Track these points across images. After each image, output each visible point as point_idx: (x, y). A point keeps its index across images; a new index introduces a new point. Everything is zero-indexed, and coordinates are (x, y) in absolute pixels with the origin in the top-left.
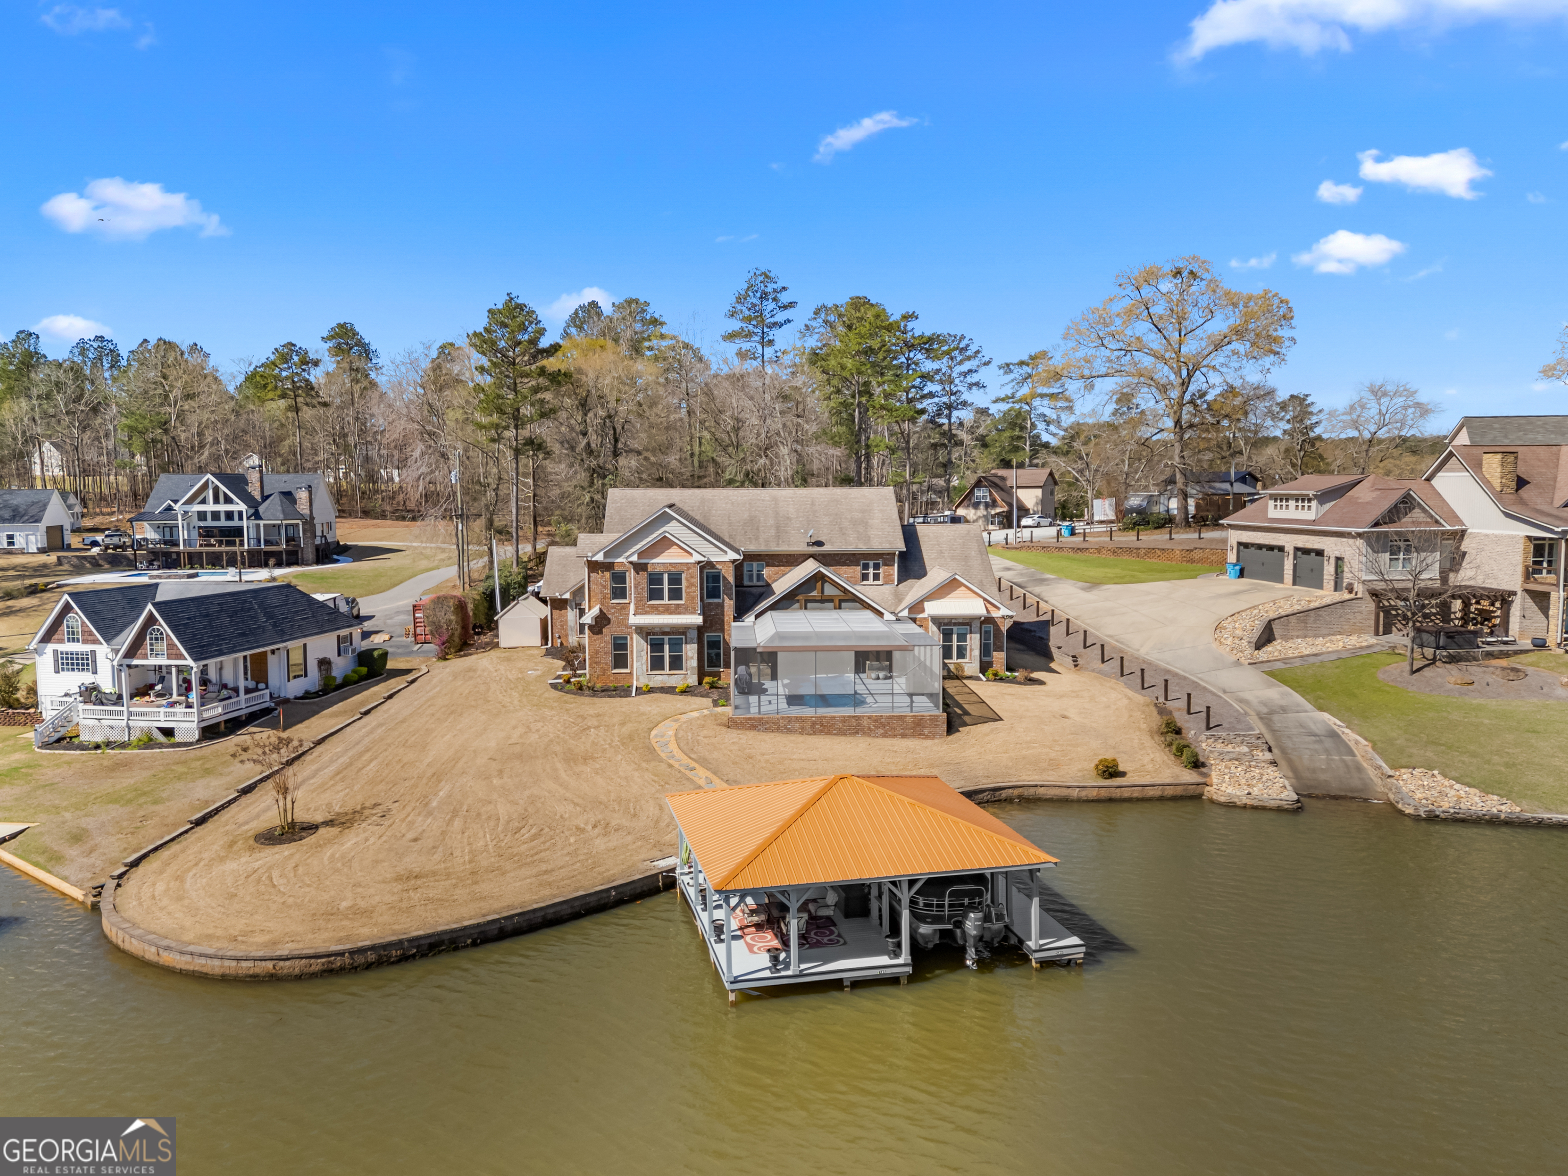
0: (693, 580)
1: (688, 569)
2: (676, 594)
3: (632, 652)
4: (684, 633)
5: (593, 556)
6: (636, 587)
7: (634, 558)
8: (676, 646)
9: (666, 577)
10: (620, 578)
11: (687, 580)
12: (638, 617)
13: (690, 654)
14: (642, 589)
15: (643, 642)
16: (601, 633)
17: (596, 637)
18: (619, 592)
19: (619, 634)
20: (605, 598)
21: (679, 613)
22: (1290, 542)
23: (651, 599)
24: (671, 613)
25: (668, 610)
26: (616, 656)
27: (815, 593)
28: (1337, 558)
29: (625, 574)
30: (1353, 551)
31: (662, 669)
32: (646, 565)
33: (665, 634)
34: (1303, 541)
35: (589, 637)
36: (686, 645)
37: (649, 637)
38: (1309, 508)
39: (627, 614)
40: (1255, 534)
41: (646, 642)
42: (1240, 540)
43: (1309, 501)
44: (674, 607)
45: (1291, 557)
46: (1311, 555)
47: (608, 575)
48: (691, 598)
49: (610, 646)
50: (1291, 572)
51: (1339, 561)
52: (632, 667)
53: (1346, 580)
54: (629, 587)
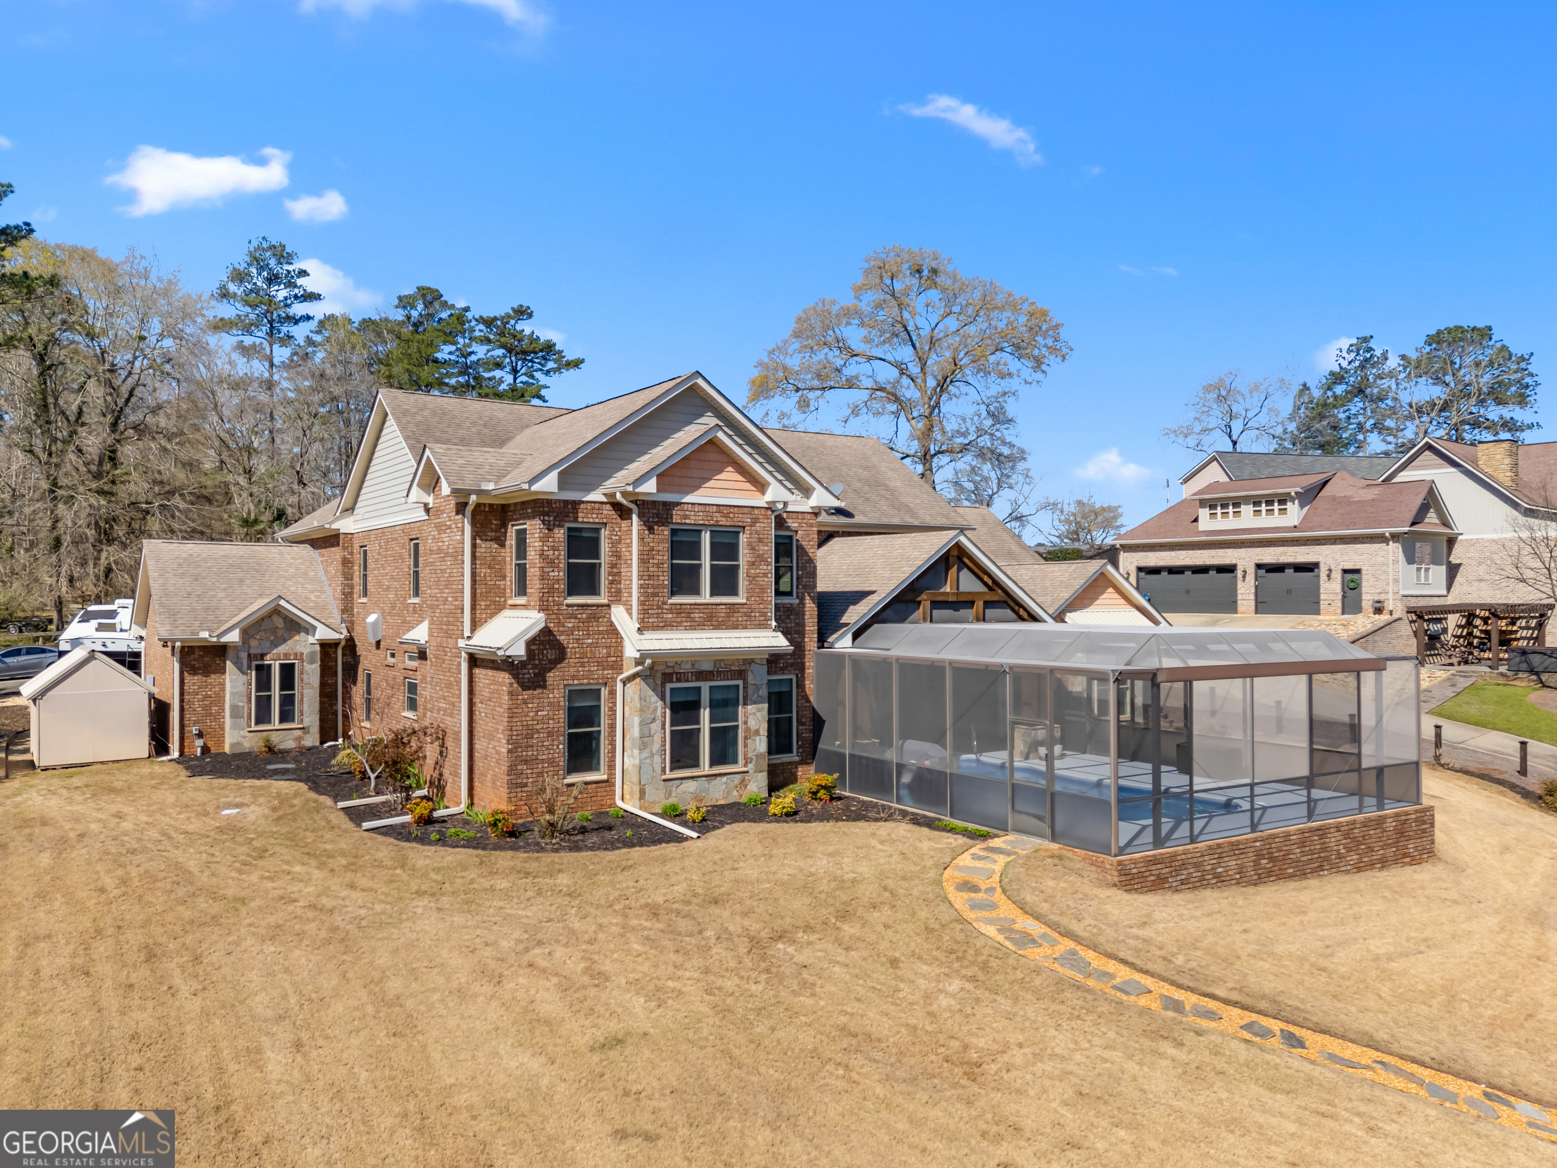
0: (762, 549)
1: (755, 521)
2: (725, 581)
3: (612, 726)
4: (741, 674)
5: (532, 482)
6: (643, 561)
7: (650, 487)
8: (724, 705)
9: (706, 538)
10: (583, 543)
11: (750, 547)
12: (648, 635)
13: (753, 723)
14: (658, 566)
15: (654, 699)
16: (544, 687)
17: (526, 694)
18: (583, 579)
19: (584, 683)
20: (551, 591)
21: (735, 627)
22: (1244, 559)
23: (673, 593)
24: (717, 627)
25: (710, 619)
26: (572, 739)
27: (947, 589)
28: (1345, 571)
29: (604, 533)
30: (1379, 559)
31: (696, 764)
32: (669, 506)
33: (701, 675)
34: (1270, 555)
35: (510, 693)
36: (745, 704)
37: (669, 686)
38: (1283, 511)
39: (613, 631)
40: (1173, 554)
41: (663, 698)
42: (1143, 564)
43: (1282, 502)
44: (722, 613)
45: (1251, 577)
46: (1289, 572)
47: (560, 534)
48: (756, 591)
49: (562, 715)
50: (1252, 597)
51: (1352, 574)
52: (611, 767)
53: (1367, 599)
54: (613, 566)
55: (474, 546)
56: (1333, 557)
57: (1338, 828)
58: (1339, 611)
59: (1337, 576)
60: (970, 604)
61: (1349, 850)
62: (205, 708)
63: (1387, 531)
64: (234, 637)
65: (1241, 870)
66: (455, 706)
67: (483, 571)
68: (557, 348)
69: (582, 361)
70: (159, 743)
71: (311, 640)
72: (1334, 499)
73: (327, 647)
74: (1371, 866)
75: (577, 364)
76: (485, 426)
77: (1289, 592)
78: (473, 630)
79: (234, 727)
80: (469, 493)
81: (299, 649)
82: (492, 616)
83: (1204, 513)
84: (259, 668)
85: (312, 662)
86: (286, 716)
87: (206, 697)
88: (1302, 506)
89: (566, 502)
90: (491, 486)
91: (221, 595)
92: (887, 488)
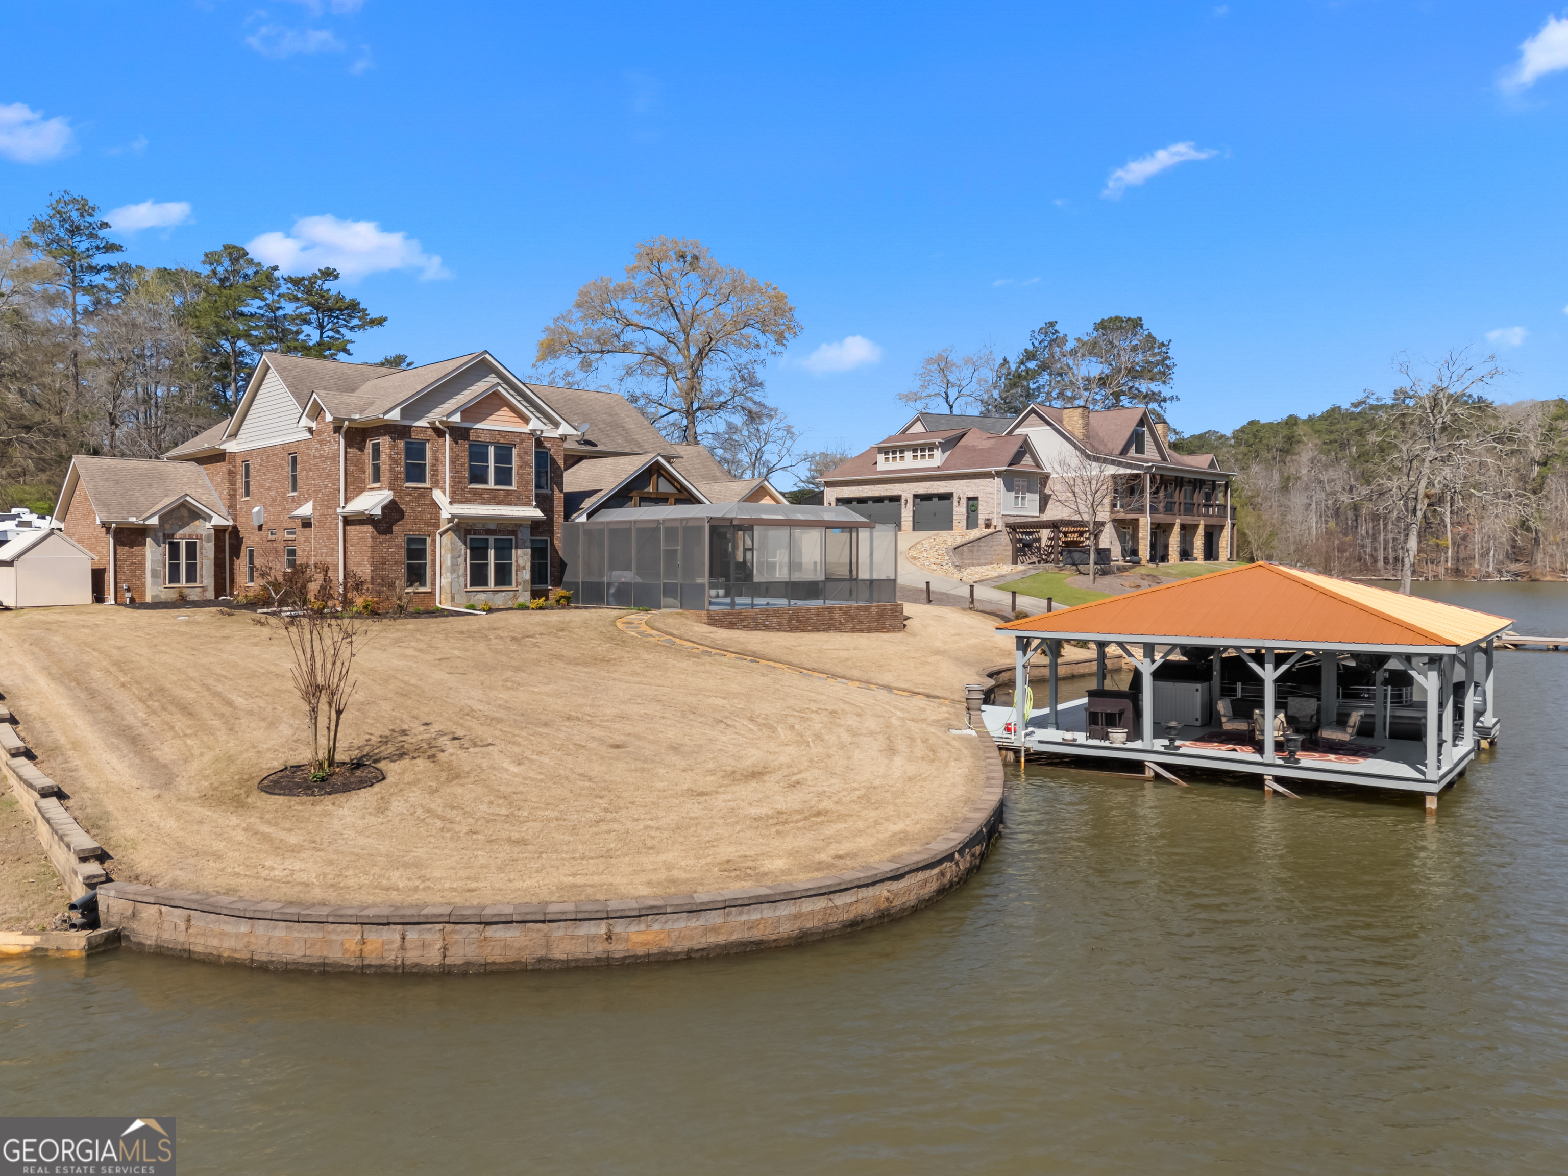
0: (526, 458)
1: (522, 441)
2: (504, 476)
3: (434, 561)
4: (514, 533)
5: (385, 413)
6: (452, 462)
7: (457, 418)
8: (504, 551)
9: (492, 450)
10: (415, 451)
11: (519, 456)
12: (456, 506)
13: (521, 562)
14: (462, 465)
15: (460, 543)
16: (391, 533)
17: (382, 538)
18: (416, 472)
19: (416, 534)
20: (396, 478)
21: (510, 504)
22: (906, 491)
23: (471, 483)
24: (499, 503)
25: (495, 499)
26: (410, 568)
27: (650, 489)
28: (969, 499)
29: (428, 446)
30: (989, 490)
31: (485, 583)
32: (468, 430)
33: (489, 532)
34: (923, 488)
35: (372, 537)
36: (517, 550)
37: (469, 537)
38: (931, 456)
39: (434, 504)
40: (860, 488)
41: (465, 544)
42: (840, 496)
43: (931, 449)
44: (502, 495)
45: (910, 504)
46: (935, 500)
47: (401, 444)
48: (523, 483)
49: (403, 552)
50: (911, 519)
51: (973, 501)
52: (433, 584)
53: (982, 518)
54: (434, 465)
55: (346, 452)
56: (961, 489)
57: (840, 609)
58: (965, 527)
59: (964, 502)
60: (666, 500)
61: (847, 621)
62: (132, 571)
63: (993, 469)
64: (154, 521)
65: (780, 624)
66: (334, 550)
67: (351, 468)
68: (361, 306)
69: (385, 319)
70: (99, 596)
71: (208, 525)
72: (966, 447)
73: (219, 532)
74: (861, 631)
75: (380, 322)
76: (339, 379)
77: (935, 514)
78: (346, 503)
79: (154, 584)
80: (344, 420)
81: (199, 532)
82: (357, 495)
83: (881, 458)
84: (171, 544)
85: (208, 541)
86: (191, 577)
87: (132, 563)
88: (943, 452)
89: (405, 426)
90: (357, 417)
91: (138, 494)
92: (623, 428)
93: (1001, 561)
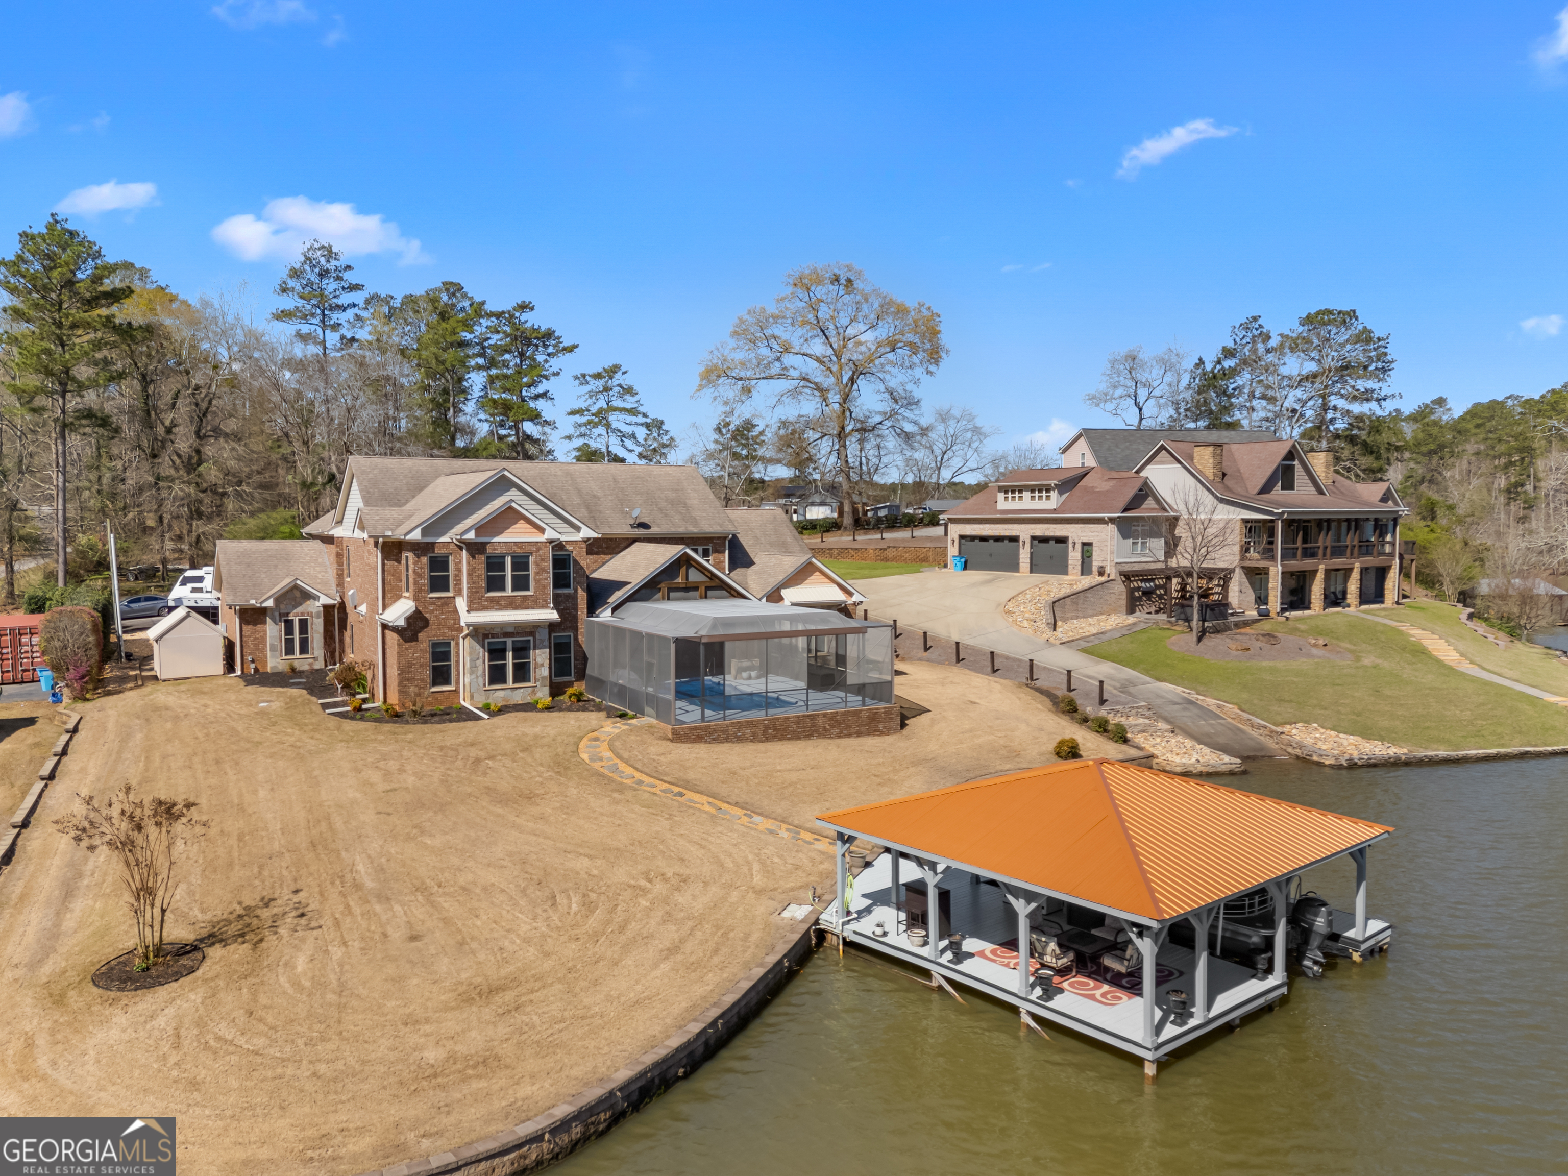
0: (544, 564)
1: (538, 550)
2: (521, 583)
3: (458, 662)
4: (532, 634)
5: (406, 535)
6: (470, 575)
7: (471, 536)
8: (521, 650)
9: (509, 561)
10: (439, 564)
11: (536, 564)
12: (473, 614)
13: (539, 660)
14: (478, 576)
15: (478, 647)
16: (417, 640)
17: (407, 645)
18: (439, 583)
19: (441, 639)
20: (420, 590)
21: (527, 608)
22: (1024, 532)
23: (489, 590)
24: (516, 608)
25: (512, 604)
26: (435, 669)
27: (679, 580)
28: (1084, 544)
29: (451, 558)
30: (1103, 536)
31: (504, 681)
32: (484, 544)
33: (507, 635)
34: (1040, 530)
35: (399, 645)
36: (535, 649)
37: (487, 641)
38: (1048, 497)
39: (456, 611)
40: (981, 526)
41: (483, 647)
42: (963, 533)
43: (1048, 491)
44: (519, 600)
45: (1028, 546)
46: (1052, 542)
47: (425, 560)
48: (541, 588)
49: (428, 656)
50: (1029, 560)
51: (1087, 546)
52: (458, 682)
53: (1096, 564)
54: (456, 576)
55: (383, 565)
56: (1076, 533)
58: (1080, 573)
59: (1078, 547)
60: (696, 588)
61: (832, 727)
62: (255, 645)
63: (1106, 515)
64: (270, 603)
65: (754, 735)
66: (376, 649)
67: (389, 578)
68: (557, 334)
69: (577, 346)
70: (230, 666)
71: (318, 604)
72: (1086, 488)
73: (327, 609)
77: (1051, 557)
78: (384, 608)
79: (272, 657)
80: (378, 537)
81: (310, 610)
82: (395, 601)
83: (1001, 496)
84: (287, 622)
85: (318, 617)
86: (304, 649)
87: (256, 639)
88: (1061, 493)
89: (428, 543)
90: (390, 533)
91: (263, 576)
93: (1115, 611)
